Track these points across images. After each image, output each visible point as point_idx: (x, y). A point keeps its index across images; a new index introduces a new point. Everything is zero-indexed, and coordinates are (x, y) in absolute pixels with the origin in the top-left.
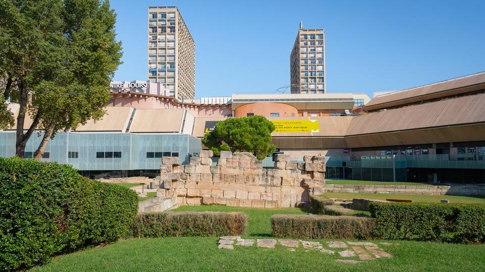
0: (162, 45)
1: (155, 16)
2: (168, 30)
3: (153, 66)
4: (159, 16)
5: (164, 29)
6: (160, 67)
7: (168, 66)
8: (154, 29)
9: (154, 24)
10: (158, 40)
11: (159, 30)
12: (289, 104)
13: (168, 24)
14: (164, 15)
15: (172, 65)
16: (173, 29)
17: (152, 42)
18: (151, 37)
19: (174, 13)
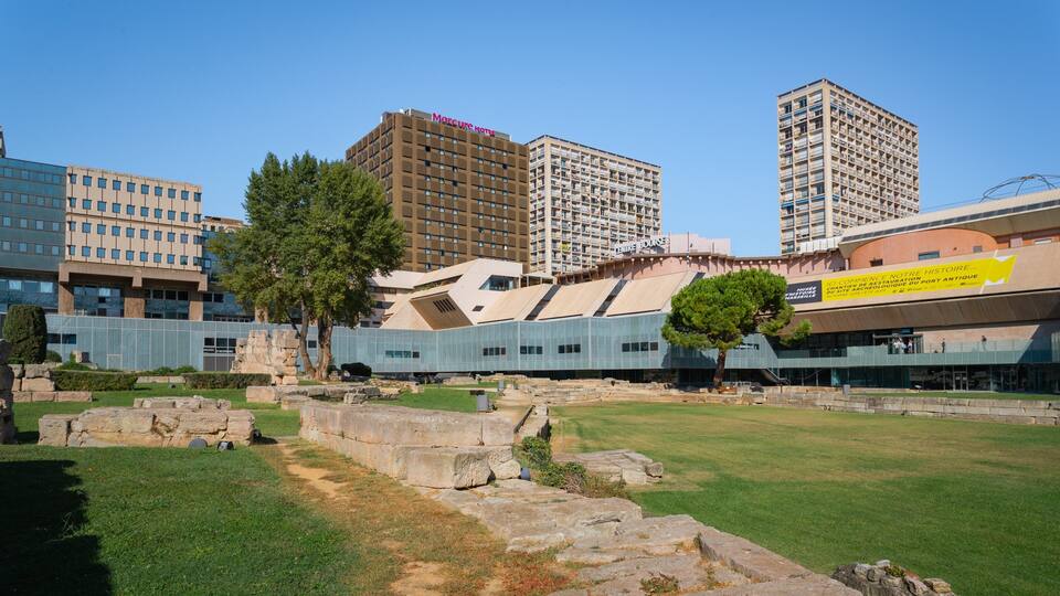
0: (802, 156)
1: (788, 108)
2: (811, 126)
3: (788, 197)
4: (795, 106)
5: (803, 127)
6: (799, 195)
7: (813, 190)
8: (788, 131)
9: (788, 123)
10: (793, 150)
11: (796, 131)
12: (966, 227)
13: (811, 115)
14: (803, 102)
15: (820, 187)
16: (819, 122)
17: (786, 156)
18: (783, 147)
19: (820, 91)
